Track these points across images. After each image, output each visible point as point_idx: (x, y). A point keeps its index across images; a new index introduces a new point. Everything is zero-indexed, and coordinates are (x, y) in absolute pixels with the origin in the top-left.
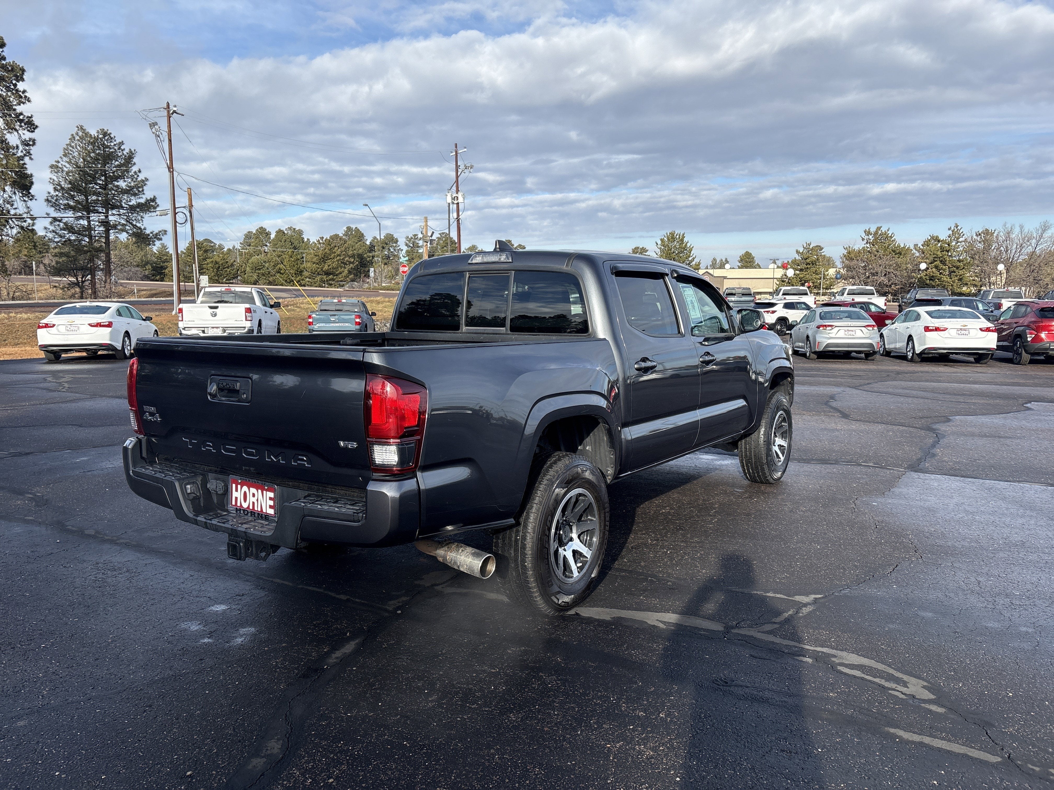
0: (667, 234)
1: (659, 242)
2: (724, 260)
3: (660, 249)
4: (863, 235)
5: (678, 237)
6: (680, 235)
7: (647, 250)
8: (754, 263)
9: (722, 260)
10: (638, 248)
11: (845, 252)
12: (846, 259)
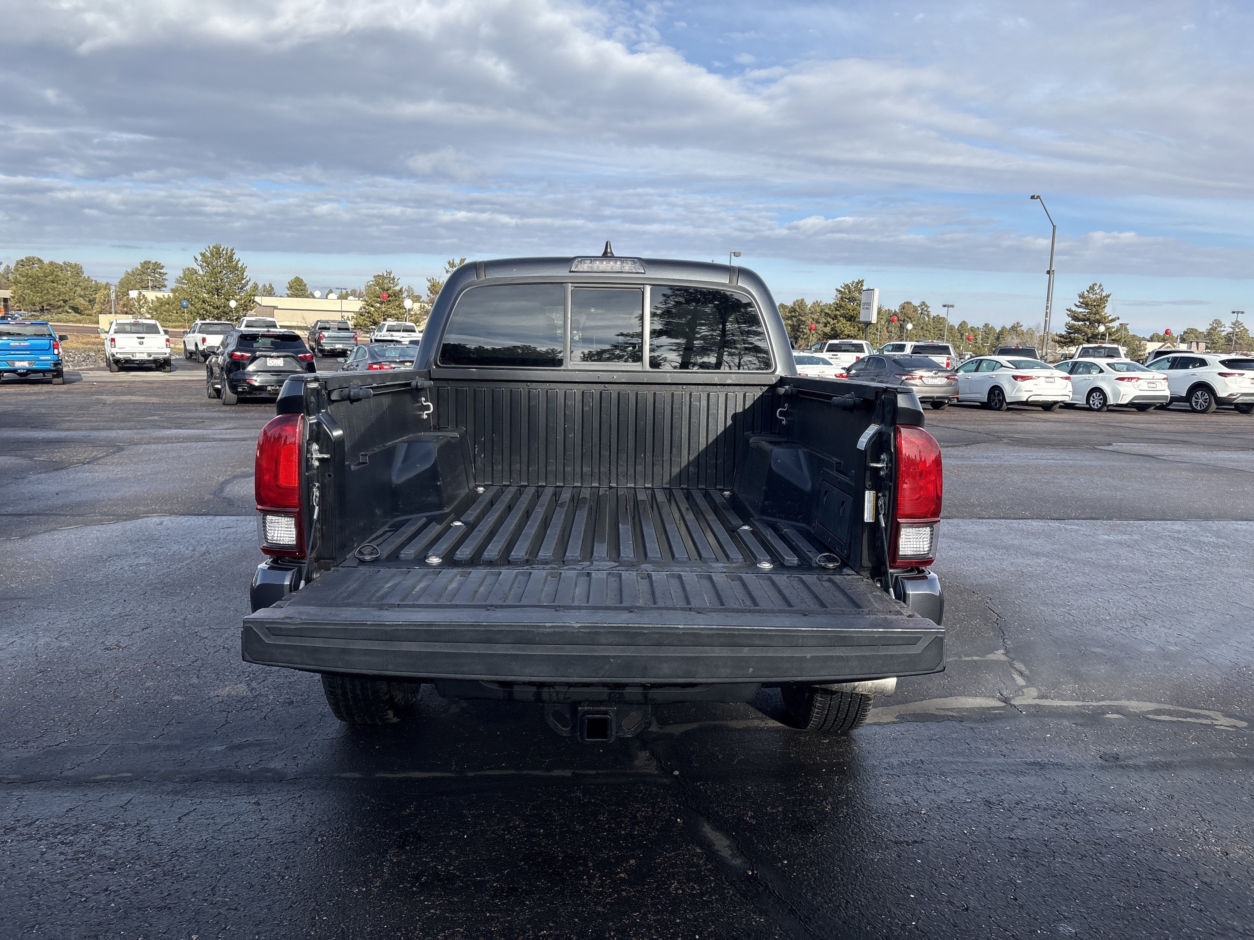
0: (209, 248)
1: (199, 258)
2: (268, 286)
3: (201, 266)
4: (447, 266)
5: (224, 252)
6: (227, 251)
7: (163, 267)
8: (307, 291)
9: (265, 286)
10: (150, 262)
11: (429, 284)
12: (431, 292)
